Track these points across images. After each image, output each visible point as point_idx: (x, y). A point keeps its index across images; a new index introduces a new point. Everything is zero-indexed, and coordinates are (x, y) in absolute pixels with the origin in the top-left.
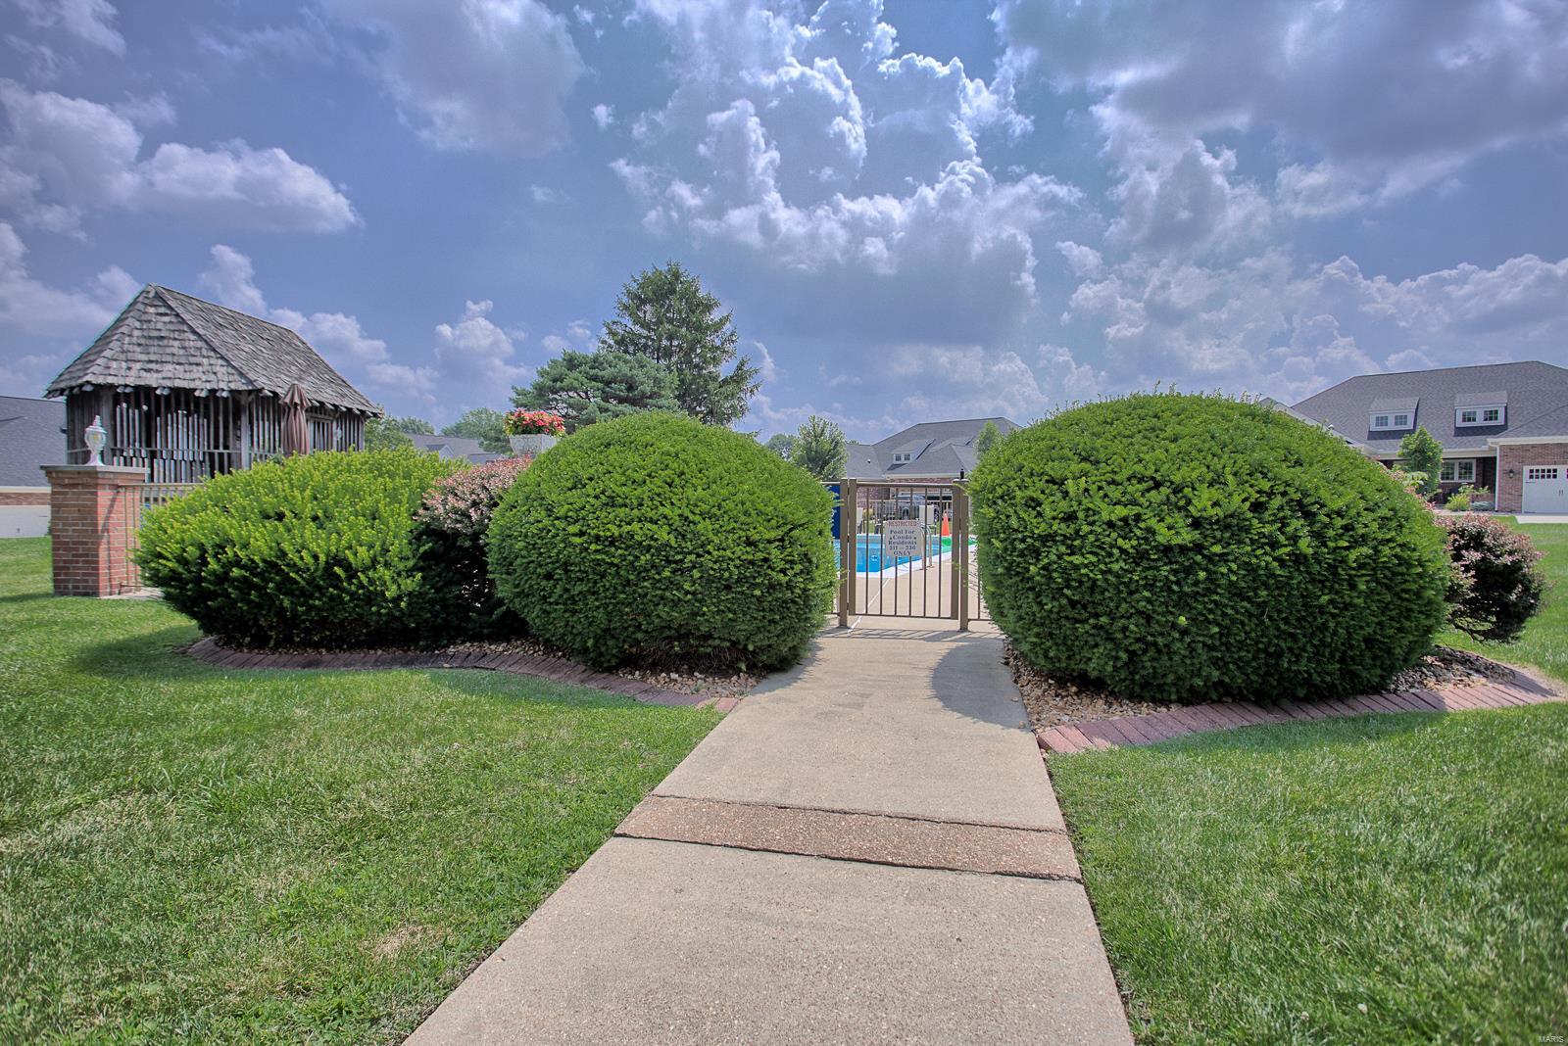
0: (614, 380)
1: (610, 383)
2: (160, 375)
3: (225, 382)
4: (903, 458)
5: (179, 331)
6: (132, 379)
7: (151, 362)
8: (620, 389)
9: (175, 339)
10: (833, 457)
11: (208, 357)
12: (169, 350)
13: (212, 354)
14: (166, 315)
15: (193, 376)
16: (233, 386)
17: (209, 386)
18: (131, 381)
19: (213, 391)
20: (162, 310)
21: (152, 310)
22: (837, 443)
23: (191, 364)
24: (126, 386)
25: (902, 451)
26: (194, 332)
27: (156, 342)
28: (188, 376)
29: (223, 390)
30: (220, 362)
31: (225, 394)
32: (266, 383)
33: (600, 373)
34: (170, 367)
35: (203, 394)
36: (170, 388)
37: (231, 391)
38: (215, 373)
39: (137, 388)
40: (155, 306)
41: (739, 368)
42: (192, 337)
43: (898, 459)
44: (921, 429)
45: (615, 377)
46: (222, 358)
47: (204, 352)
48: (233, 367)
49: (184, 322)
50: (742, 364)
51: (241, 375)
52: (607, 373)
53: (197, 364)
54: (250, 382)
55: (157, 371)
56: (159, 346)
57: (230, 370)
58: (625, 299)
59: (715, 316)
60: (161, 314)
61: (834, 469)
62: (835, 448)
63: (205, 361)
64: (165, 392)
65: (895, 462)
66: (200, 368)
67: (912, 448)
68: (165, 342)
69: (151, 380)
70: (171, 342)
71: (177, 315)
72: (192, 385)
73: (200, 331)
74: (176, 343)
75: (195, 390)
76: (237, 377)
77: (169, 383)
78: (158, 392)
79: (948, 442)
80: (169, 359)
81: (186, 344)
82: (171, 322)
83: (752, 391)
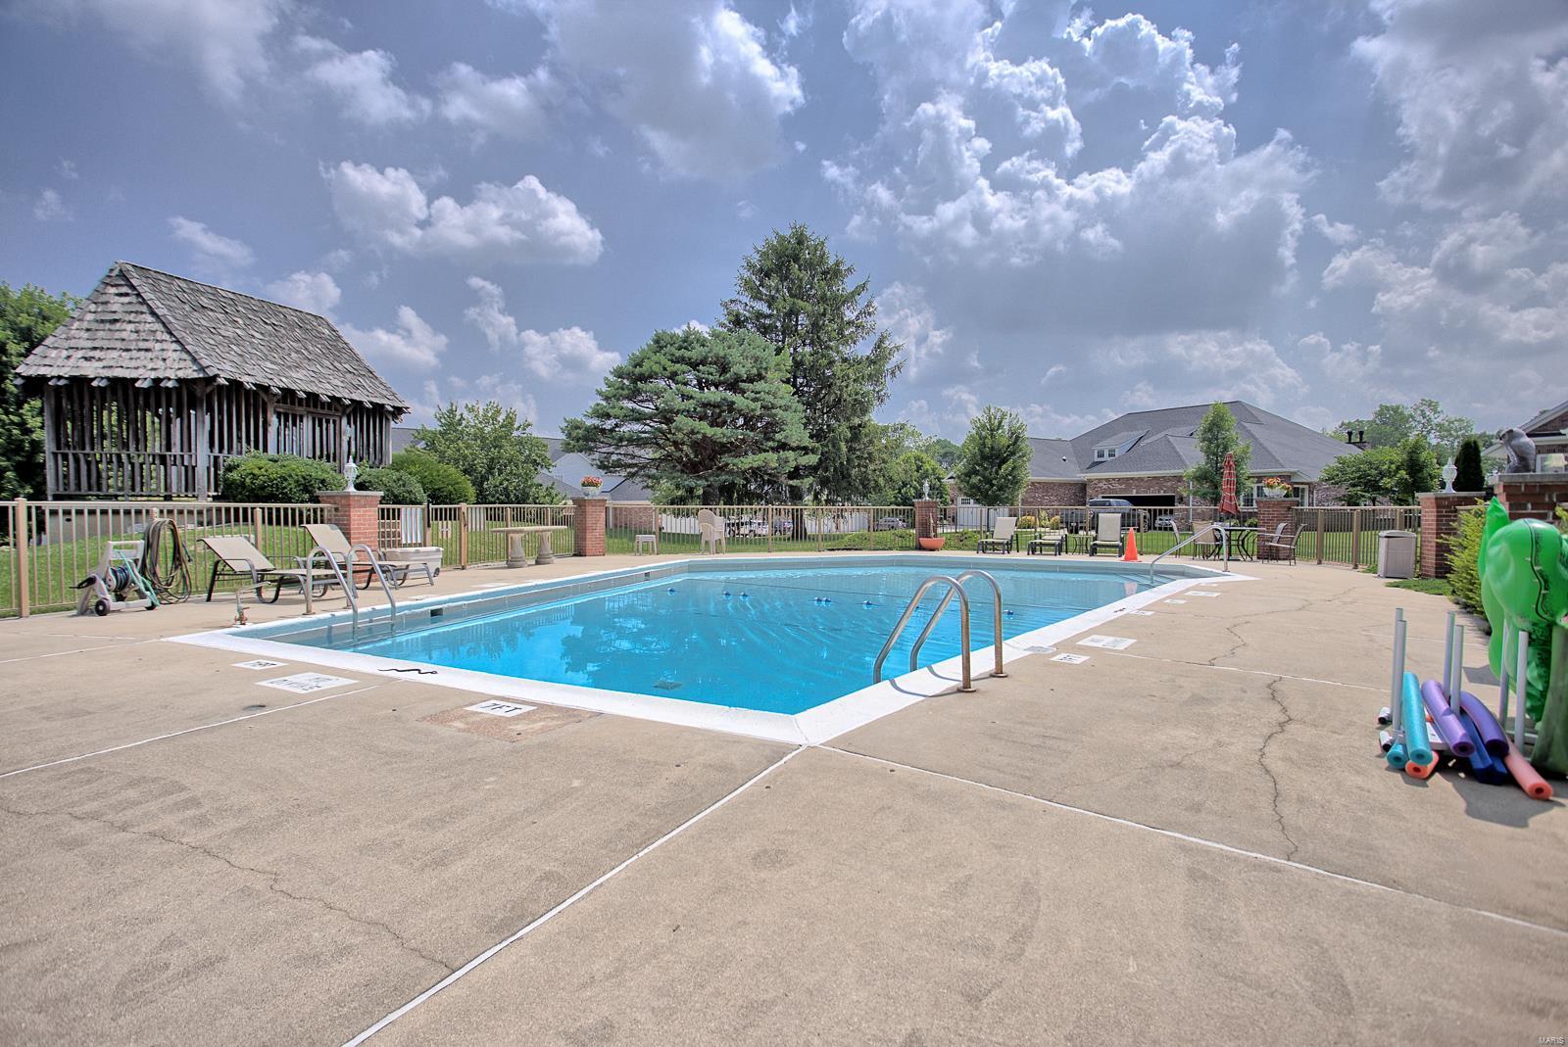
0: (703, 362)
1: (698, 365)
2: (100, 364)
3: (173, 367)
4: (1106, 453)
5: (137, 312)
6: (68, 369)
7: (95, 348)
8: (710, 372)
9: (130, 322)
10: (1013, 453)
11: (162, 341)
12: (117, 335)
13: (166, 337)
14: (127, 295)
15: (138, 363)
16: (181, 374)
17: (153, 375)
18: (66, 372)
19: (157, 381)
20: (125, 290)
21: (113, 290)
22: (1017, 438)
23: (140, 350)
24: (59, 378)
25: (1105, 445)
26: (153, 313)
27: (108, 326)
28: (133, 364)
29: (169, 379)
30: (175, 346)
31: (170, 384)
32: (225, 370)
33: (687, 354)
34: (115, 354)
35: (146, 385)
36: (108, 378)
37: (179, 380)
38: (164, 360)
39: (72, 379)
40: (116, 286)
41: (878, 346)
42: (150, 318)
43: (1101, 455)
44: (1132, 419)
45: (706, 358)
46: (178, 341)
47: (159, 336)
48: (188, 352)
49: (144, 302)
50: (881, 341)
51: (194, 360)
52: (695, 353)
53: (147, 350)
54: (202, 369)
55: (100, 359)
56: (110, 330)
57: (185, 356)
58: (747, 274)
59: (848, 285)
60: (121, 295)
61: (1014, 468)
62: (1015, 442)
63: (158, 346)
64: (103, 384)
65: (1097, 459)
66: (149, 355)
67: (1120, 443)
68: (118, 326)
69: (89, 370)
70: (125, 326)
71: (139, 295)
72: (133, 374)
73: (159, 312)
74: (131, 327)
75: (137, 379)
76: (189, 363)
77: (110, 373)
78: (95, 384)
79: (1163, 434)
80: (119, 345)
81: (141, 327)
82: (130, 303)
83: (893, 373)
